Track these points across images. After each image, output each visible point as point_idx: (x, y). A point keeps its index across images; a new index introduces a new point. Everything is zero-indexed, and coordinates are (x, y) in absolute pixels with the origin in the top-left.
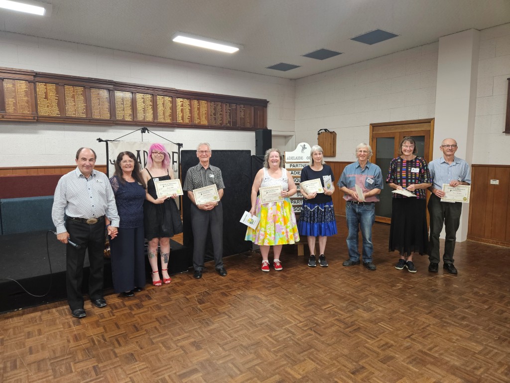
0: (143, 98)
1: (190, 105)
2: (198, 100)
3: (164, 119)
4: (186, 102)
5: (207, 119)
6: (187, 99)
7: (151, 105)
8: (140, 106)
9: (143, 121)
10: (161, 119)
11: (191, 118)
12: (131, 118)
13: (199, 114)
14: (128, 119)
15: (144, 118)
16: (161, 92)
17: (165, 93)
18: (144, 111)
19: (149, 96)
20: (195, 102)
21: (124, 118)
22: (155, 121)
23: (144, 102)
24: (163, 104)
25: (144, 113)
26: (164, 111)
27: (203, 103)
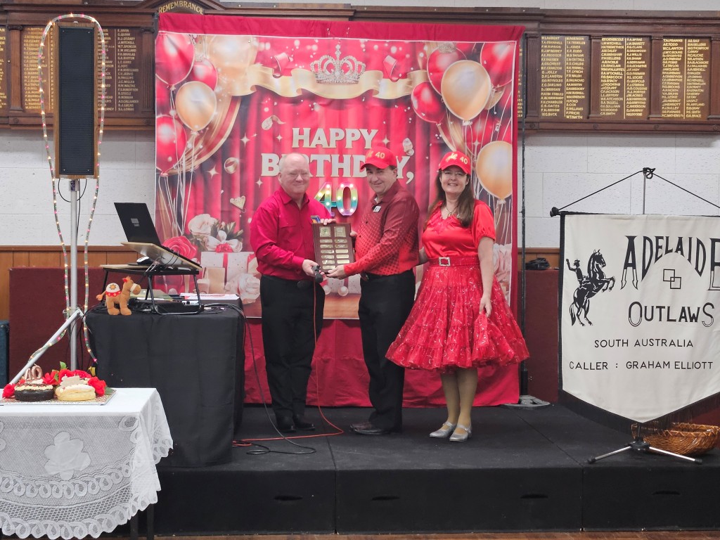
0: (619, 51)
3: (681, 108)
7: (642, 70)
8: (609, 74)
9: (618, 119)
10: (670, 110)
12: (581, 113)
14: (574, 114)
15: (620, 111)
16: (677, 28)
17: (688, 29)
18: (619, 88)
19: (639, 43)
21: (561, 113)
22: (654, 117)
23: (621, 62)
24: (681, 63)
25: (621, 95)
26: (682, 84)
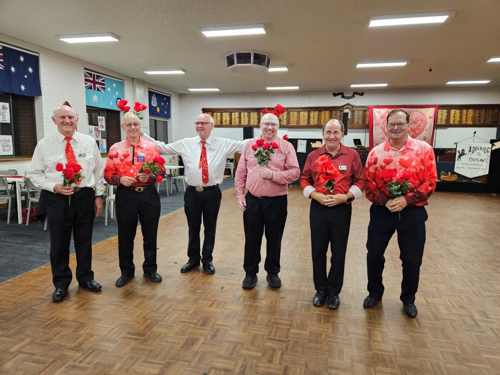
1: (461, 113)
2: (467, 109)
4: (458, 111)
6: (459, 109)
11: (461, 121)
13: (466, 118)
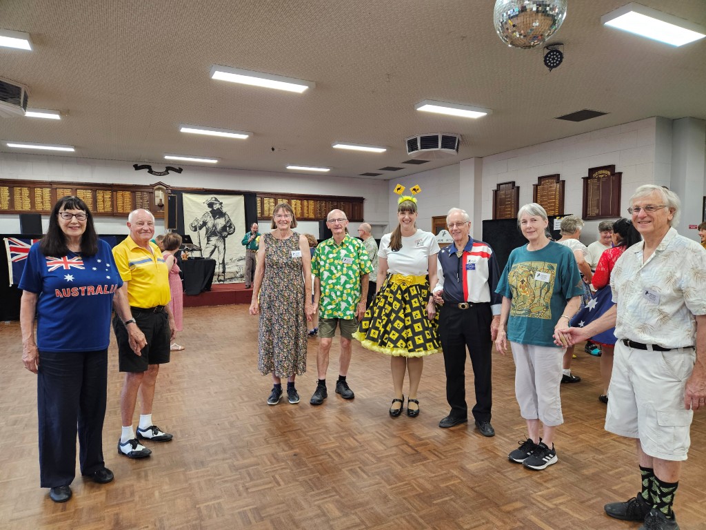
1: (301, 204)
2: (307, 200)
5: (315, 213)
6: (300, 200)
11: (302, 213)
13: (308, 210)
20: (305, 202)
27: (311, 202)
